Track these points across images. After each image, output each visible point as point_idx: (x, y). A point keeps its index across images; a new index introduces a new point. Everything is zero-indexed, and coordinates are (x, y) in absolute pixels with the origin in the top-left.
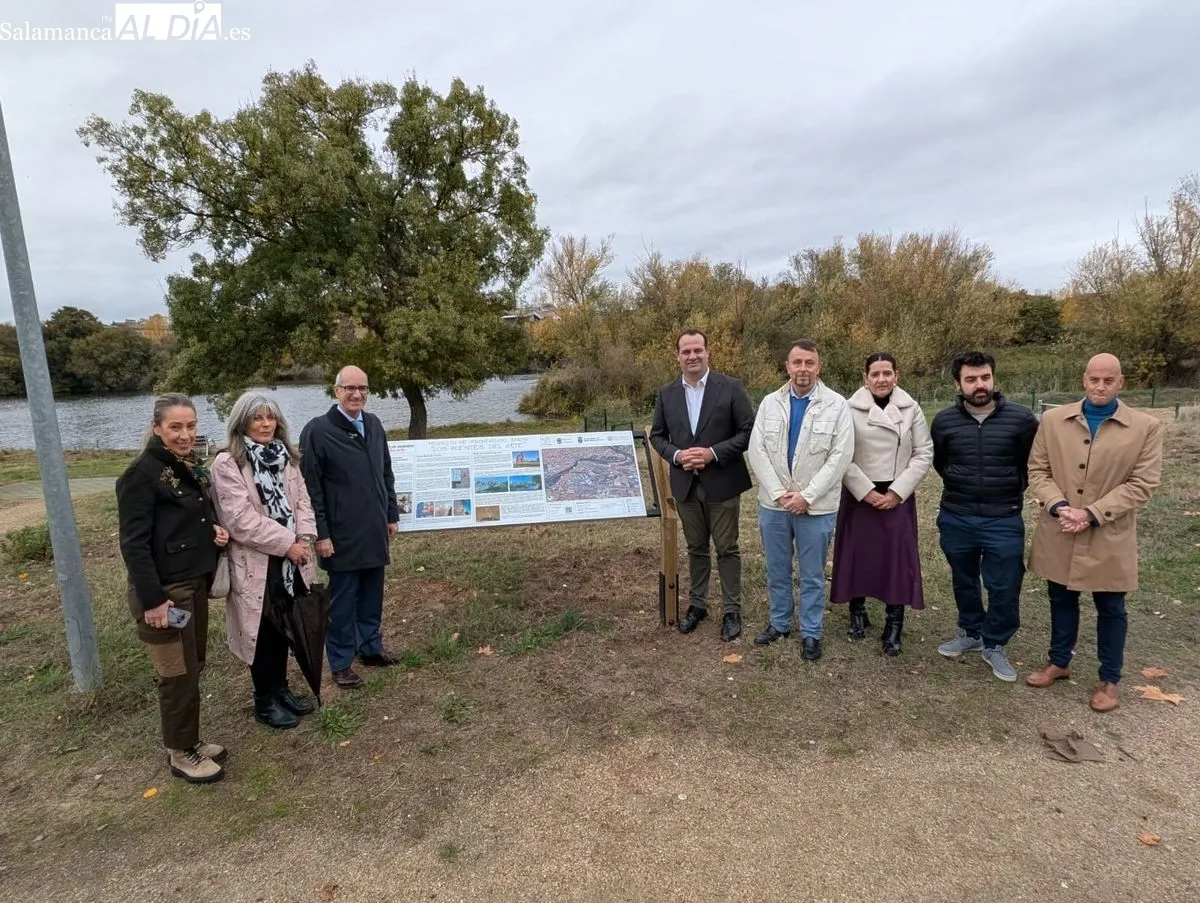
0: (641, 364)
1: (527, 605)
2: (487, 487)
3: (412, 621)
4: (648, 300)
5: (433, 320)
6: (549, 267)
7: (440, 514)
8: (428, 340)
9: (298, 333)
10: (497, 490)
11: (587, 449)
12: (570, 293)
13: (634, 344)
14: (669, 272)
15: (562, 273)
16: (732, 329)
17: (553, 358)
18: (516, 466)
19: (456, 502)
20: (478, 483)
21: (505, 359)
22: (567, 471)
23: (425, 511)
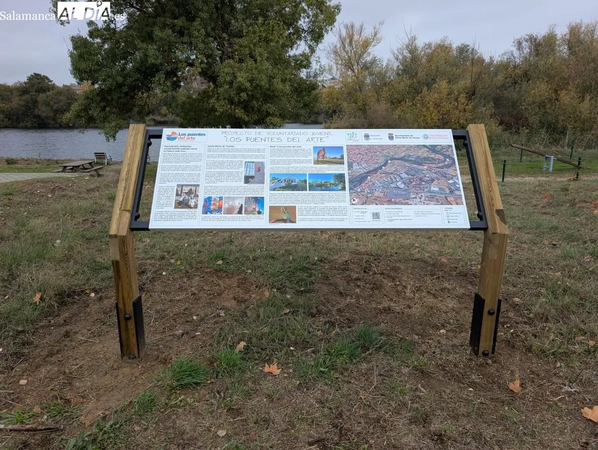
0: (397, 117)
1: (319, 312)
2: (283, 184)
3: (202, 319)
4: (405, 71)
5: (252, 70)
6: (335, 46)
7: (230, 211)
8: (248, 85)
9: (157, 78)
10: (295, 188)
11: (399, 147)
12: (349, 65)
13: (392, 103)
14: (422, 51)
15: (345, 50)
16: (467, 93)
17: (334, 112)
18: (317, 162)
19: (248, 200)
20: (274, 179)
21: (302, 105)
22: (375, 171)
23: (212, 207)
